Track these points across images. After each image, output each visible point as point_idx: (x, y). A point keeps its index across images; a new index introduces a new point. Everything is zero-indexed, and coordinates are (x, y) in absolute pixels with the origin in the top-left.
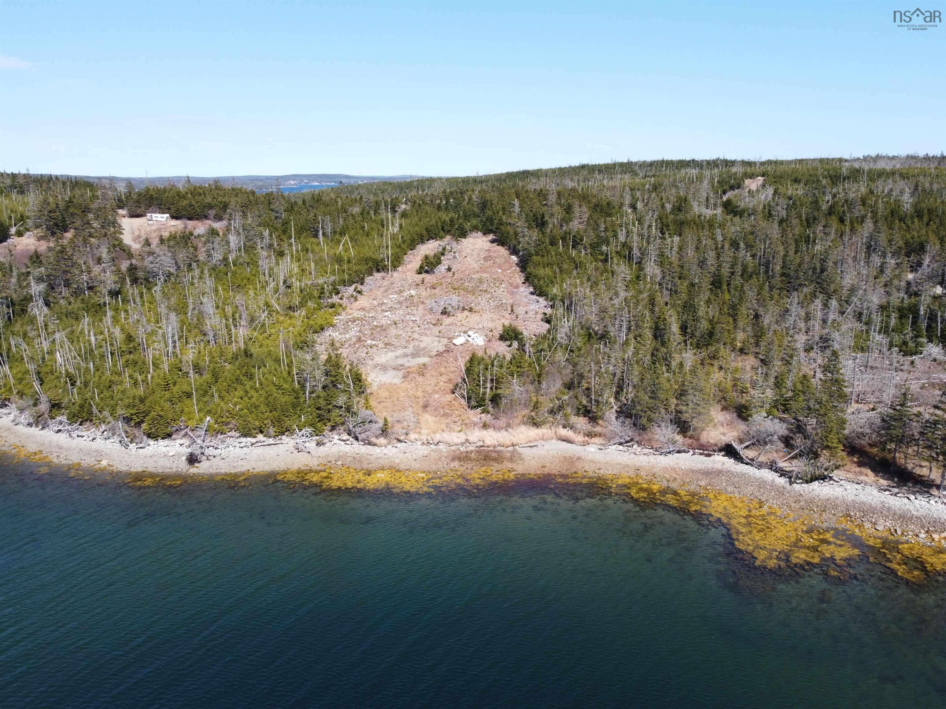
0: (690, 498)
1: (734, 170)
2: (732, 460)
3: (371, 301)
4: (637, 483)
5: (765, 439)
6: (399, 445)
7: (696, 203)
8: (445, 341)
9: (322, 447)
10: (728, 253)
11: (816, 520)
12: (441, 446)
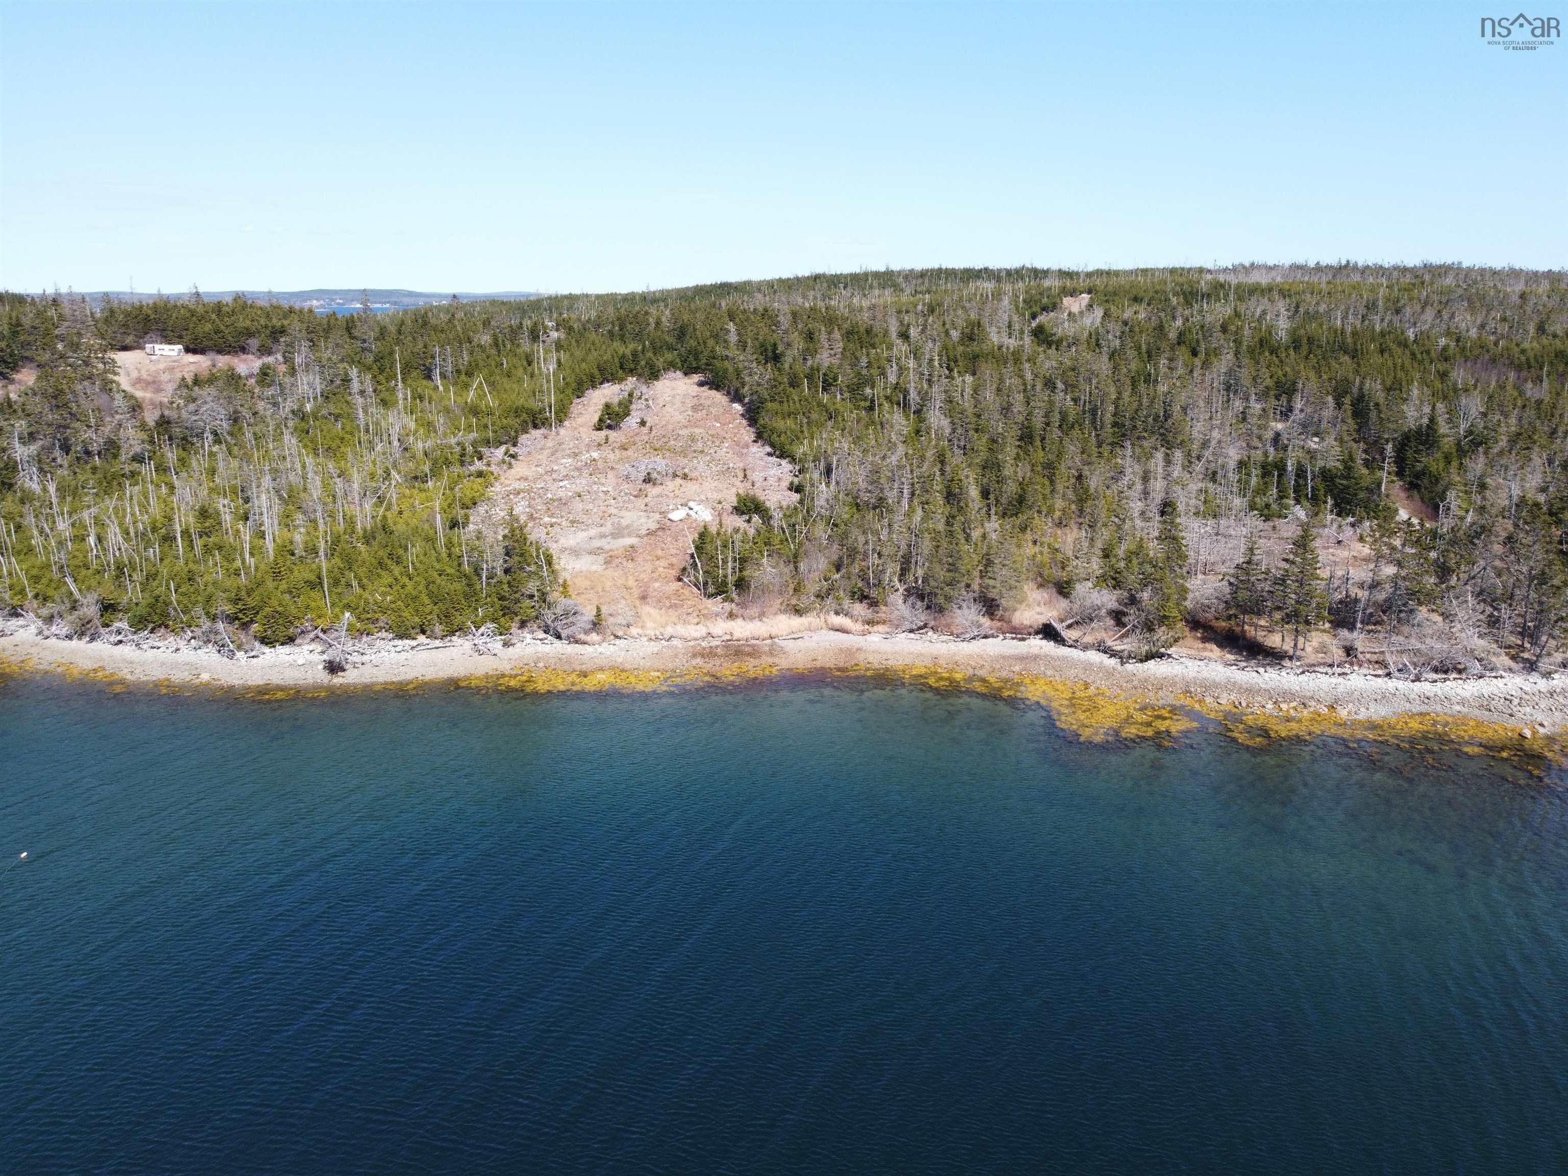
0: (1002, 684)
1: (1047, 283)
2: (1052, 643)
3: (534, 469)
4: (936, 673)
5: (1090, 614)
6: (618, 642)
7: (994, 328)
8: (657, 516)
9: (511, 648)
10: (1042, 395)
11: (1151, 698)
12: (675, 642)
